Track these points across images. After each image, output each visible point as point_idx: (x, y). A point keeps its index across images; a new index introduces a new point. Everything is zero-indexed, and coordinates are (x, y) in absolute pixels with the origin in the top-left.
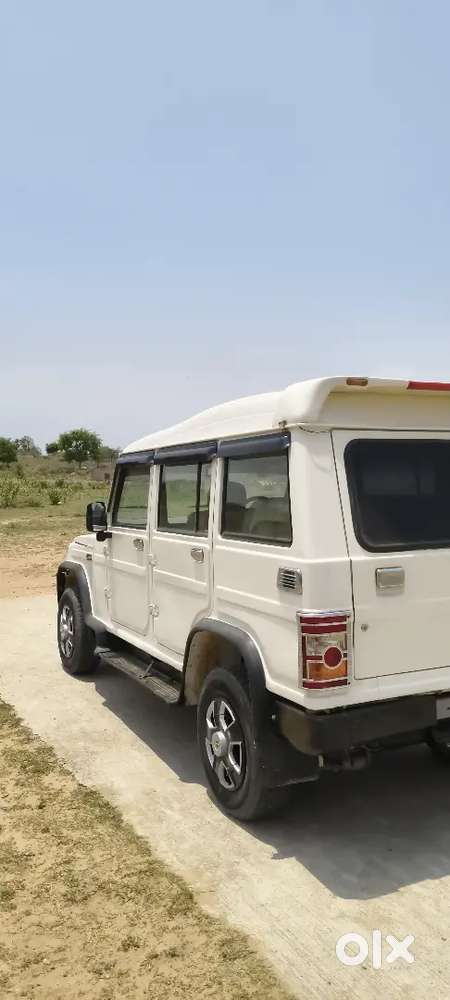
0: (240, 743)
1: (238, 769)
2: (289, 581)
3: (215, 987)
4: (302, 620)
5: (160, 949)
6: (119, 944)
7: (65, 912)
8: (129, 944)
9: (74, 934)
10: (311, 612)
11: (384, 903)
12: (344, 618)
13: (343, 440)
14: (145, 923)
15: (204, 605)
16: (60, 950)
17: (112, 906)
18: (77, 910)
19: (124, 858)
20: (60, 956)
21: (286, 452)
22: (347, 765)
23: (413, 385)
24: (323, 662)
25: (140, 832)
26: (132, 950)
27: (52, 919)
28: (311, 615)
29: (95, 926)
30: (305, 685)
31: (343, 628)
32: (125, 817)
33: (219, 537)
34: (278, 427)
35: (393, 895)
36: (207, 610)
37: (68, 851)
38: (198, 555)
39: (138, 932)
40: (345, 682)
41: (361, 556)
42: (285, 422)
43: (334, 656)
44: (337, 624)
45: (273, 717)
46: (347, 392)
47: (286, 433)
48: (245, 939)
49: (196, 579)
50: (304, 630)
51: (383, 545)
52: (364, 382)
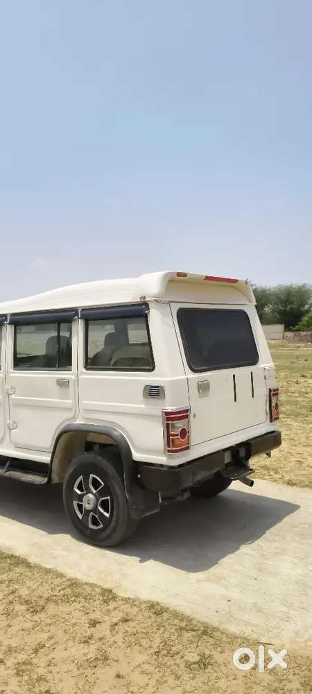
0: (109, 497)
1: (107, 515)
2: (154, 392)
3: (162, 629)
4: (167, 414)
5: (115, 620)
6: (87, 625)
7: (36, 618)
8: (94, 624)
9: (52, 628)
10: (169, 409)
11: (215, 570)
12: (187, 411)
13: (175, 308)
14: (94, 611)
15: (71, 415)
16: (51, 638)
17: (63, 609)
18: (42, 615)
19: (50, 581)
20: (52, 642)
21: (146, 316)
22: (179, 498)
23: (207, 278)
24: (179, 437)
25: (48, 566)
26: (98, 626)
27: (30, 625)
28: (169, 411)
29: (63, 620)
30: (169, 451)
31: (187, 416)
32: (29, 560)
33: (84, 370)
34: (139, 300)
35: (217, 565)
36: (74, 418)
37: (8, 587)
38: (63, 384)
39: (95, 616)
40: (188, 448)
41: (191, 375)
42: (144, 298)
43: (184, 433)
44: (183, 415)
45: (139, 476)
46: (177, 281)
47: (146, 305)
48: (158, 604)
49: (60, 398)
50: (168, 419)
51: (203, 368)
52: (185, 275)
